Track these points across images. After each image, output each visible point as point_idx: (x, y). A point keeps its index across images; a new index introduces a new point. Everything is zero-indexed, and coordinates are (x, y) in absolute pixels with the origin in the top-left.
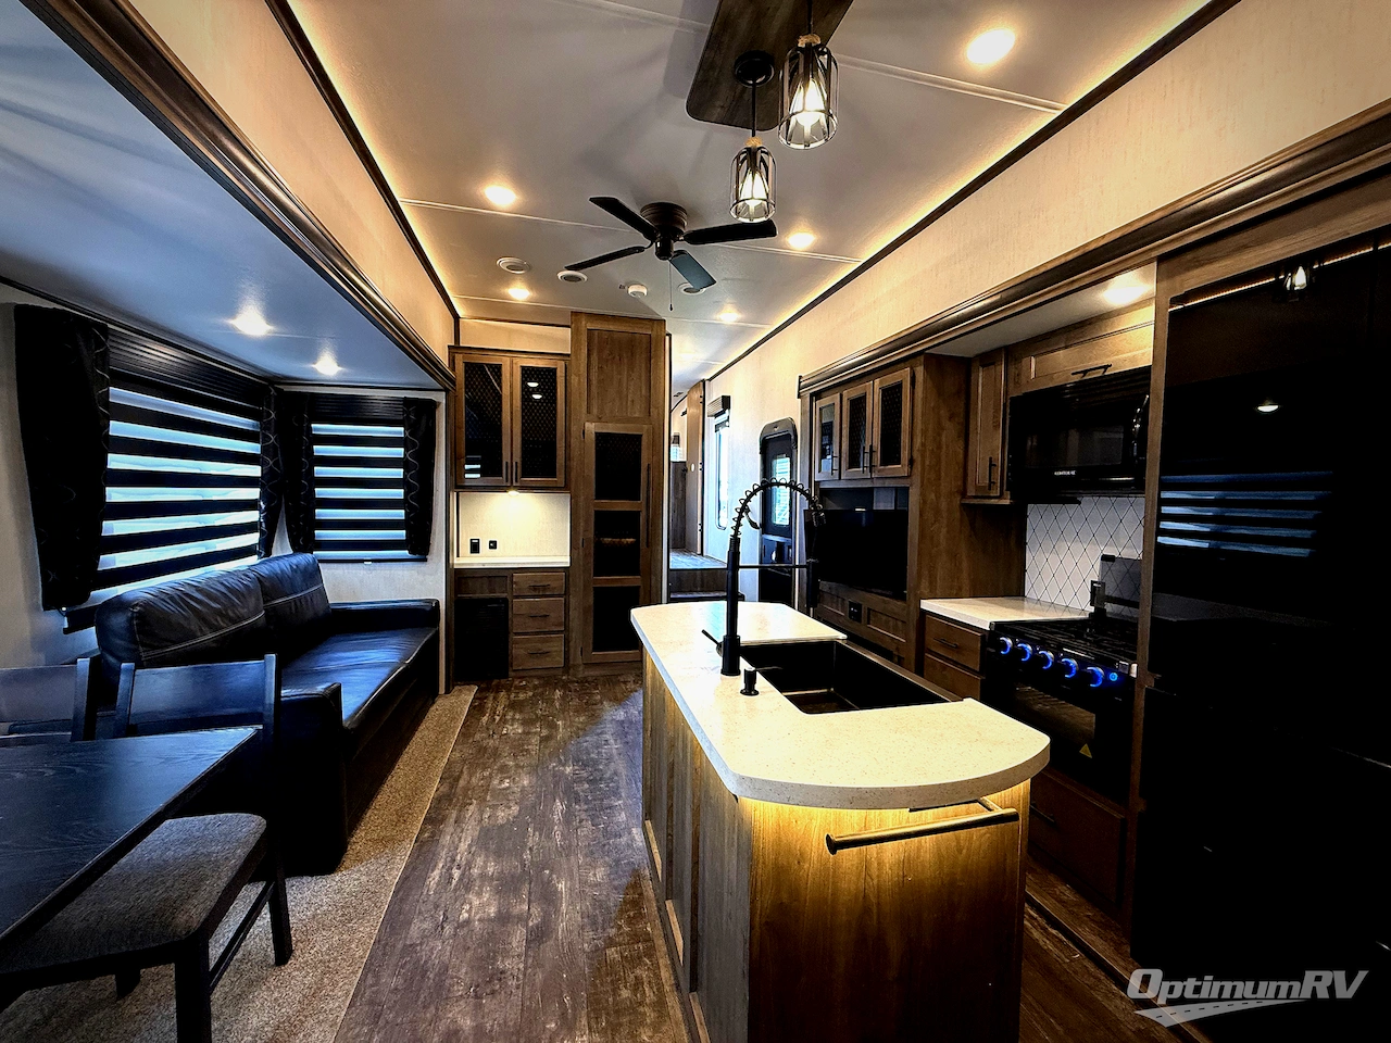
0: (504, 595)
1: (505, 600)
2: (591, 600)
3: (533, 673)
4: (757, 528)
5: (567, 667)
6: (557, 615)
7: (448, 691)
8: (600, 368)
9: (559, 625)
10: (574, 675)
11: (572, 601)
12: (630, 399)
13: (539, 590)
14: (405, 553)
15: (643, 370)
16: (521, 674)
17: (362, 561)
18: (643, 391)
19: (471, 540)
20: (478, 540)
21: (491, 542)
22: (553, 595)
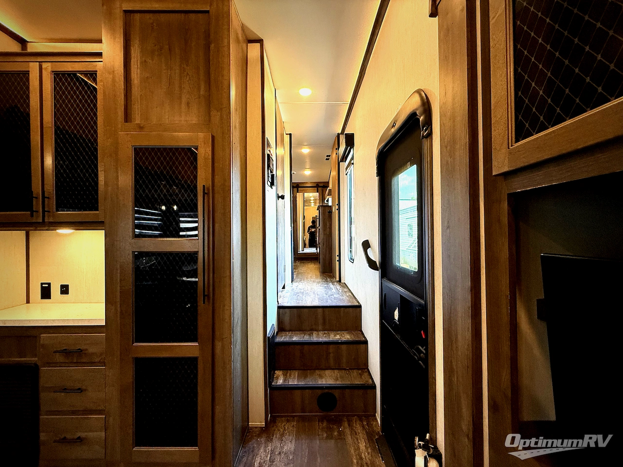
0: (34, 360)
8: (146, 61)
19: (42, 284)
20: (49, 284)
21: (62, 286)
22: (92, 363)
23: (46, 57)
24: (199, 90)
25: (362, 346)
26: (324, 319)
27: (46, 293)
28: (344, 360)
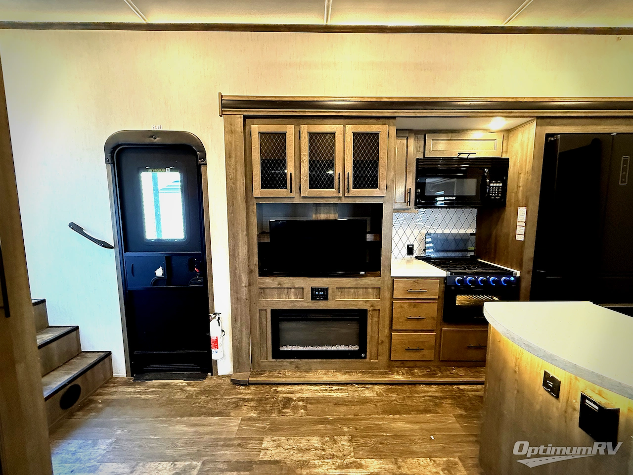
25: (74, 334)
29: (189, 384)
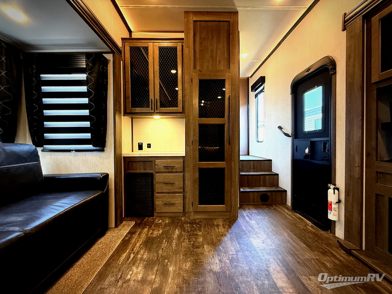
0: (151, 171)
1: (152, 175)
2: (197, 175)
3: (167, 215)
4: (290, 136)
5: (184, 212)
6: (179, 183)
7: (116, 226)
8: (201, 43)
9: (180, 188)
10: (189, 218)
11: (187, 175)
12: (218, 60)
13: (169, 169)
14: (90, 147)
15: (225, 43)
16: (160, 215)
17: (69, 151)
18: (226, 55)
19: (139, 143)
20: (142, 143)
21: (148, 144)
22: (177, 172)
23: (155, 40)
24: (224, 54)
25: (276, 176)
26: (254, 166)
27: (140, 147)
28: (267, 182)
29: (312, 226)
